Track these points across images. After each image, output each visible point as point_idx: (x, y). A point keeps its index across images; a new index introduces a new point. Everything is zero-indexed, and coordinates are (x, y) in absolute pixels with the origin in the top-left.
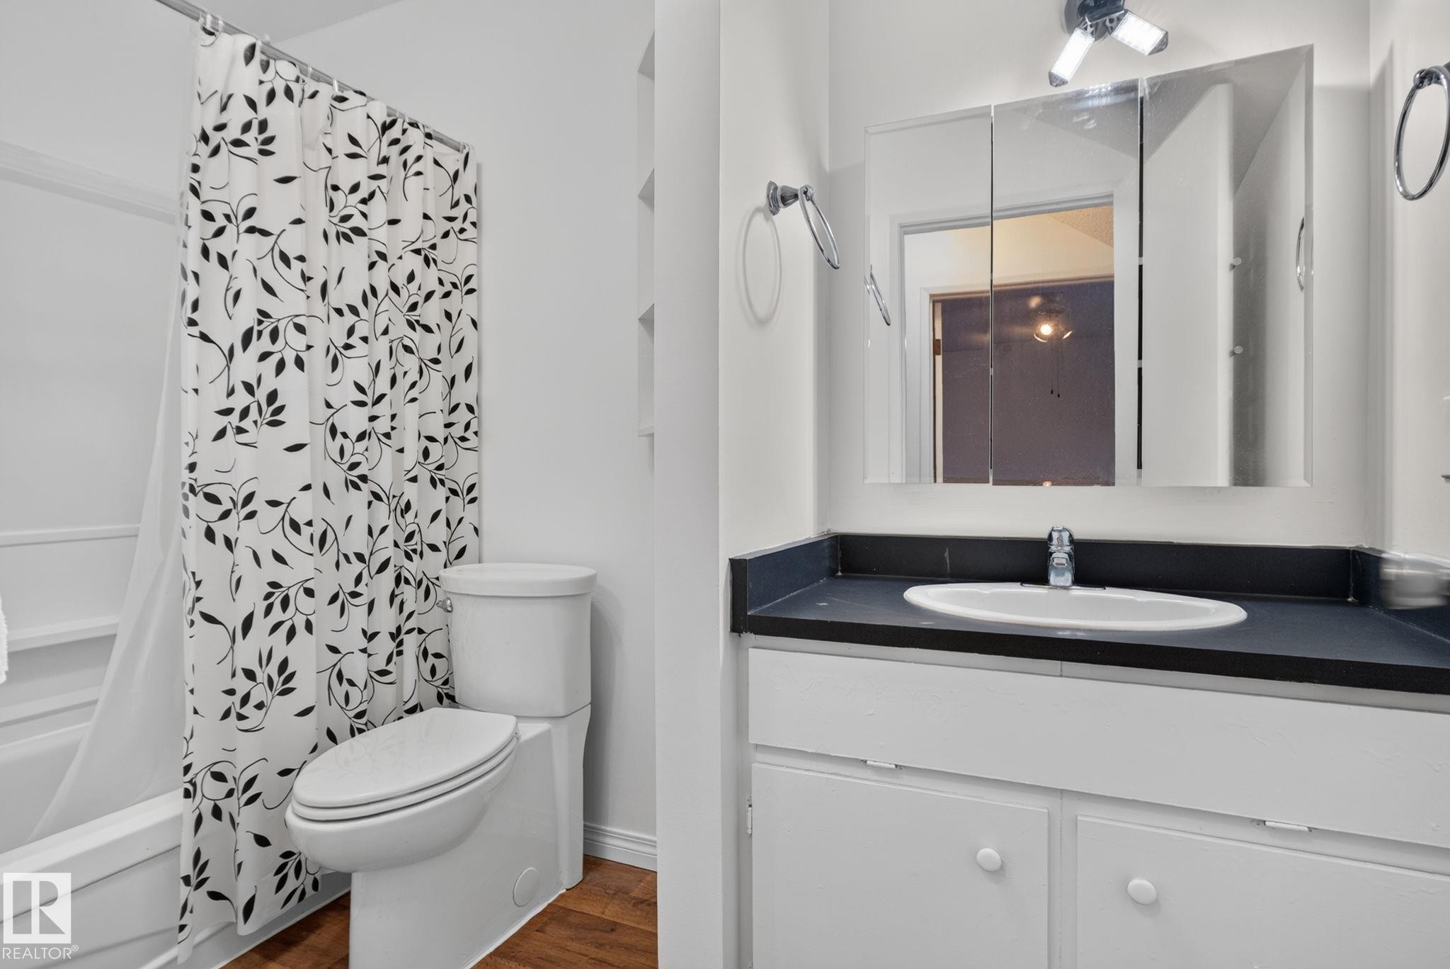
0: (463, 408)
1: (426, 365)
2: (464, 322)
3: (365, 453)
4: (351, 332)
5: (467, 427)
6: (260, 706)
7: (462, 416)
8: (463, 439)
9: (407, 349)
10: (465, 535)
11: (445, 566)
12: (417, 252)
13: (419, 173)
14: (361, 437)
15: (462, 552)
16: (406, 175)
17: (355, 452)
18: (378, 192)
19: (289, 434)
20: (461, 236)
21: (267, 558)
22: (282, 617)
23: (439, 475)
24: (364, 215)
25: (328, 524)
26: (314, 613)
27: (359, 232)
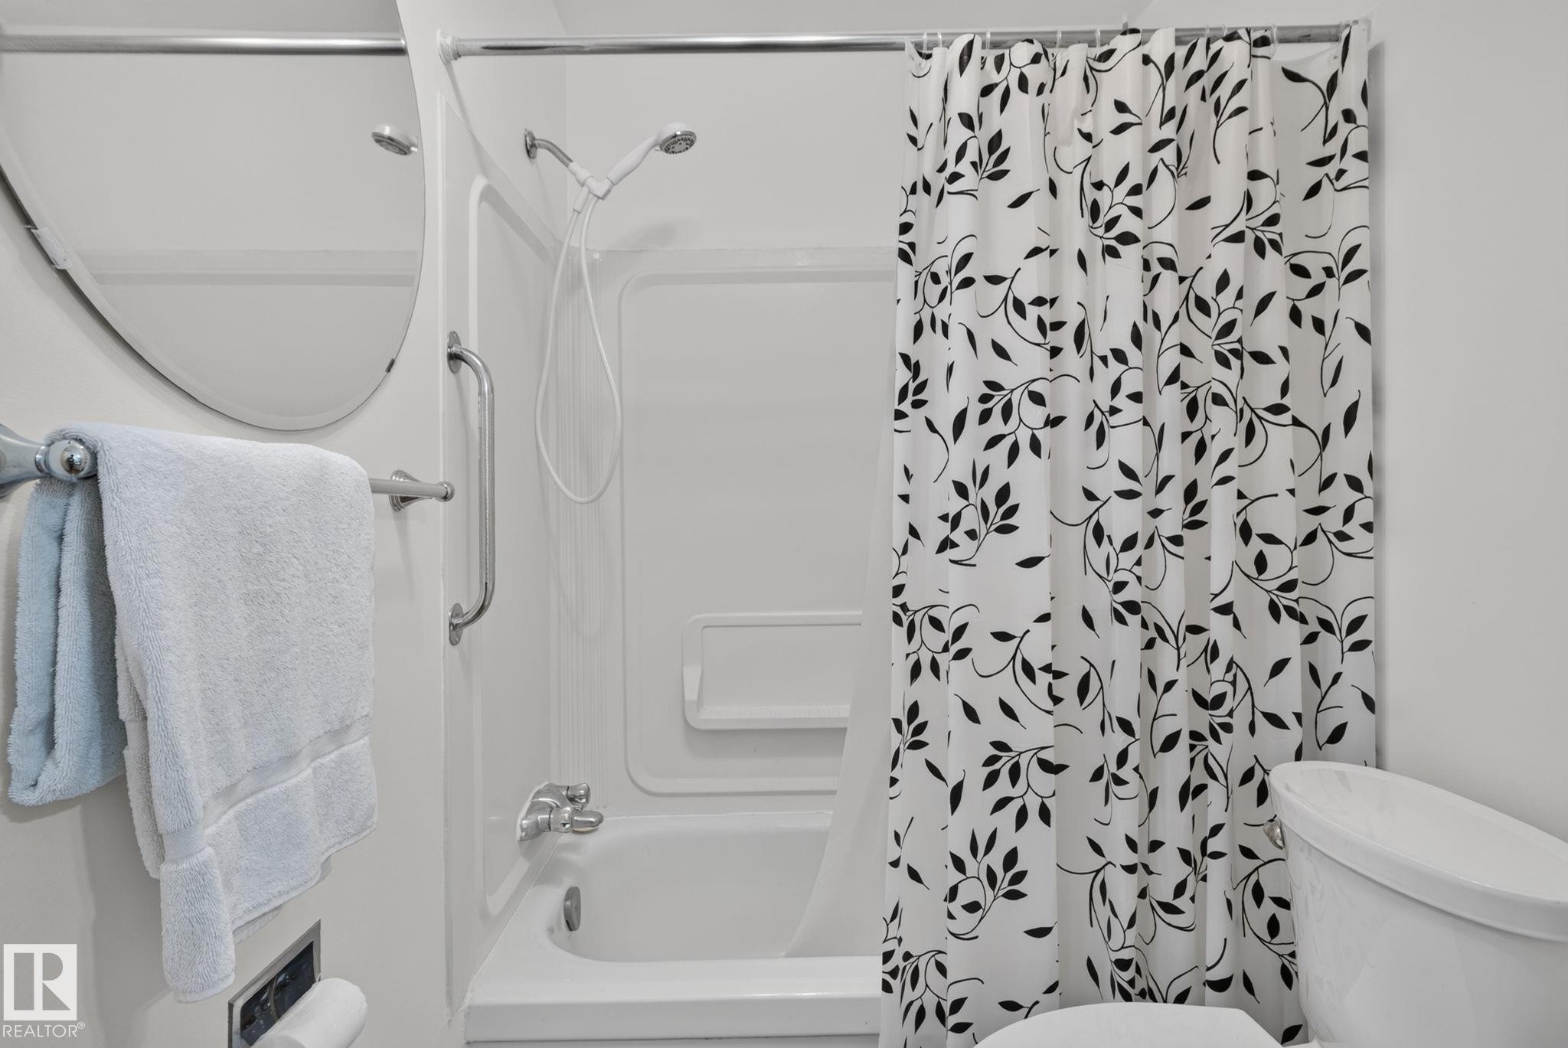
0: (1340, 482)
1: (1260, 418)
2: (1345, 333)
3: (1136, 569)
4: (1116, 388)
5: (1349, 514)
6: (972, 907)
7: (1340, 495)
8: (1342, 536)
9: (1218, 400)
10: (1346, 705)
11: (1298, 756)
12: (1238, 238)
13: (1240, 110)
14: (1129, 544)
15: (1337, 734)
16: (1218, 122)
17: (1118, 568)
18: (1161, 167)
19: (1021, 544)
20: (1339, 185)
21: (988, 711)
22: (1010, 791)
23: (1285, 600)
24: (1137, 212)
25: (1091, 665)
26: (1054, 795)
27: (1127, 238)
